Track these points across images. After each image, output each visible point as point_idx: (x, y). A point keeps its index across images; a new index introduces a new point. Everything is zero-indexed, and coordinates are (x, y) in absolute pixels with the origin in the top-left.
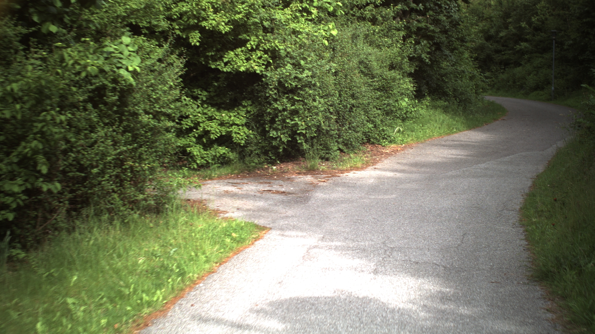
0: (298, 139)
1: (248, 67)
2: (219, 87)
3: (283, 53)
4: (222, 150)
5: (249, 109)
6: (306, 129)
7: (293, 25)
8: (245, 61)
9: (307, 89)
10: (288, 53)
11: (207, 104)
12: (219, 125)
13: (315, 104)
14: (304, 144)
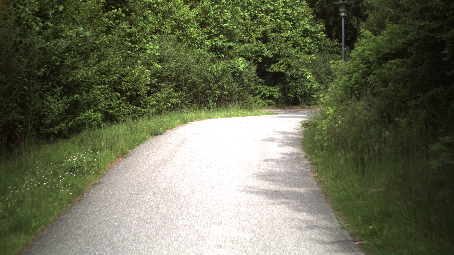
0: (297, 96)
1: (279, 70)
2: (269, 78)
4: (270, 101)
5: (280, 86)
7: (297, 55)
11: (265, 84)
12: (269, 92)
14: (300, 98)
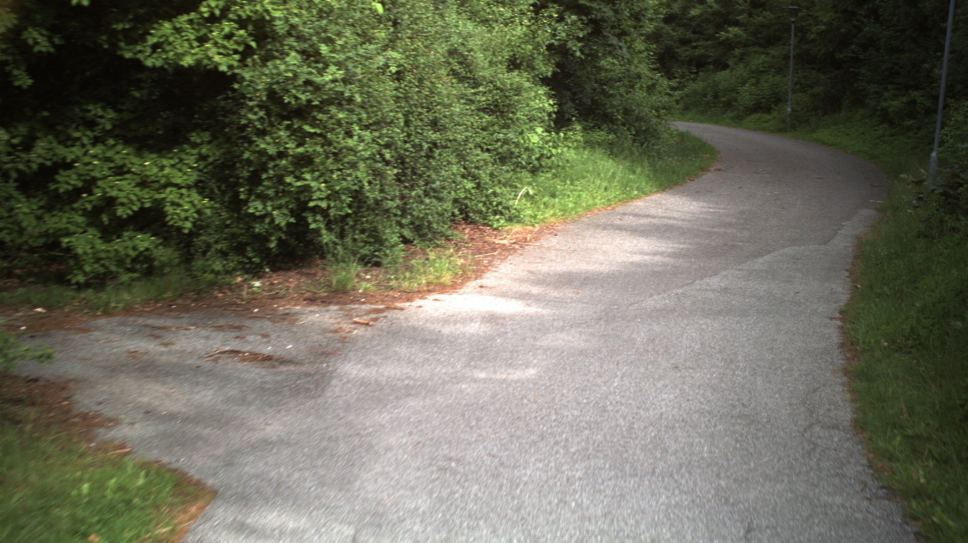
0: (310, 220)
1: (199, 56)
2: (142, 101)
3: (280, 27)
4: (144, 241)
5: (204, 151)
6: (328, 198)
8: (195, 44)
9: (333, 109)
10: (293, 27)
11: (116, 137)
12: (138, 185)
13: (351, 142)
14: (324, 232)
